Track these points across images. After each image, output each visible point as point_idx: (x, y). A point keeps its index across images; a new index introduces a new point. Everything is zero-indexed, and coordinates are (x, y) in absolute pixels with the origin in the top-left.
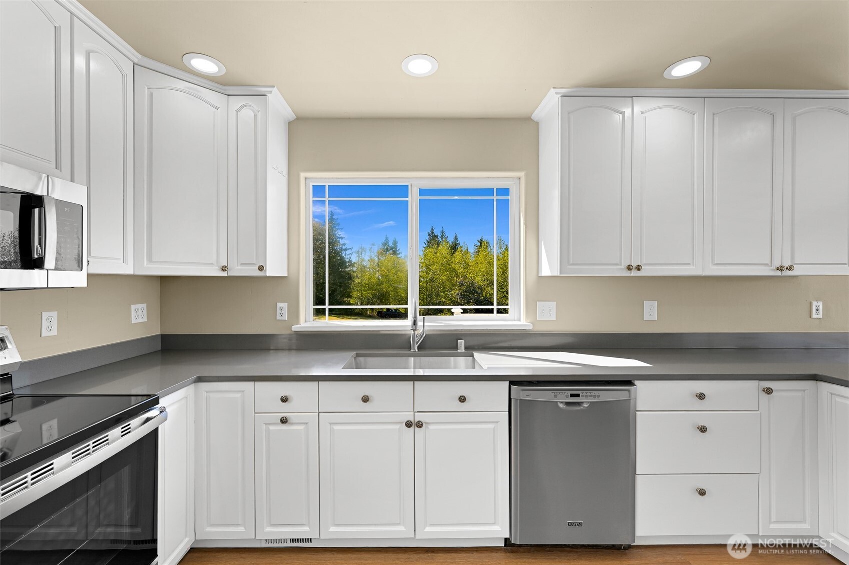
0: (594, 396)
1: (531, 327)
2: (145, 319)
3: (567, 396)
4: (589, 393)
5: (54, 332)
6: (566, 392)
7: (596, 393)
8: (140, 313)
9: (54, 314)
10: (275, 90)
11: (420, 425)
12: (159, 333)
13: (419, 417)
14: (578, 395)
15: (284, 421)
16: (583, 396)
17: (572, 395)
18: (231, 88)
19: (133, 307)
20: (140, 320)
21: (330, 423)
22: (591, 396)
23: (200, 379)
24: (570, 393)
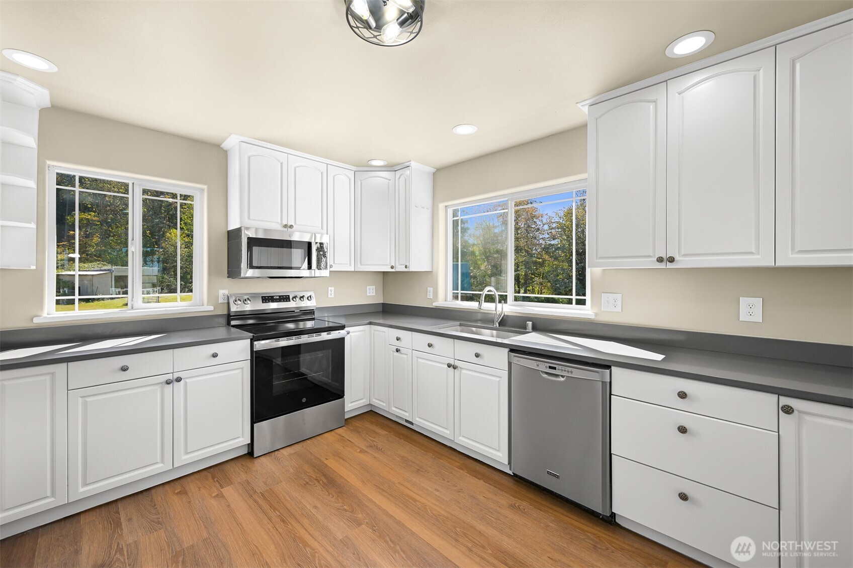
0: (568, 371)
1: (593, 317)
2: (374, 294)
3: (546, 367)
4: (563, 368)
5: (333, 296)
6: (546, 364)
7: (570, 369)
8: (371, 291)
9: (333, 288)
10: (412, 161)
11: (455, 367)
12: (382, 302)
13: (457, 363)
14: (555, 368)
15: (397, 351)
16: (559, 369)
17: (550, 367)
18: (395, 167)
19: (368, 287)
20: (371, 294)
21: (417, 357)
22: (565, 371)
23: (370, 323)
24: (548, 365)
